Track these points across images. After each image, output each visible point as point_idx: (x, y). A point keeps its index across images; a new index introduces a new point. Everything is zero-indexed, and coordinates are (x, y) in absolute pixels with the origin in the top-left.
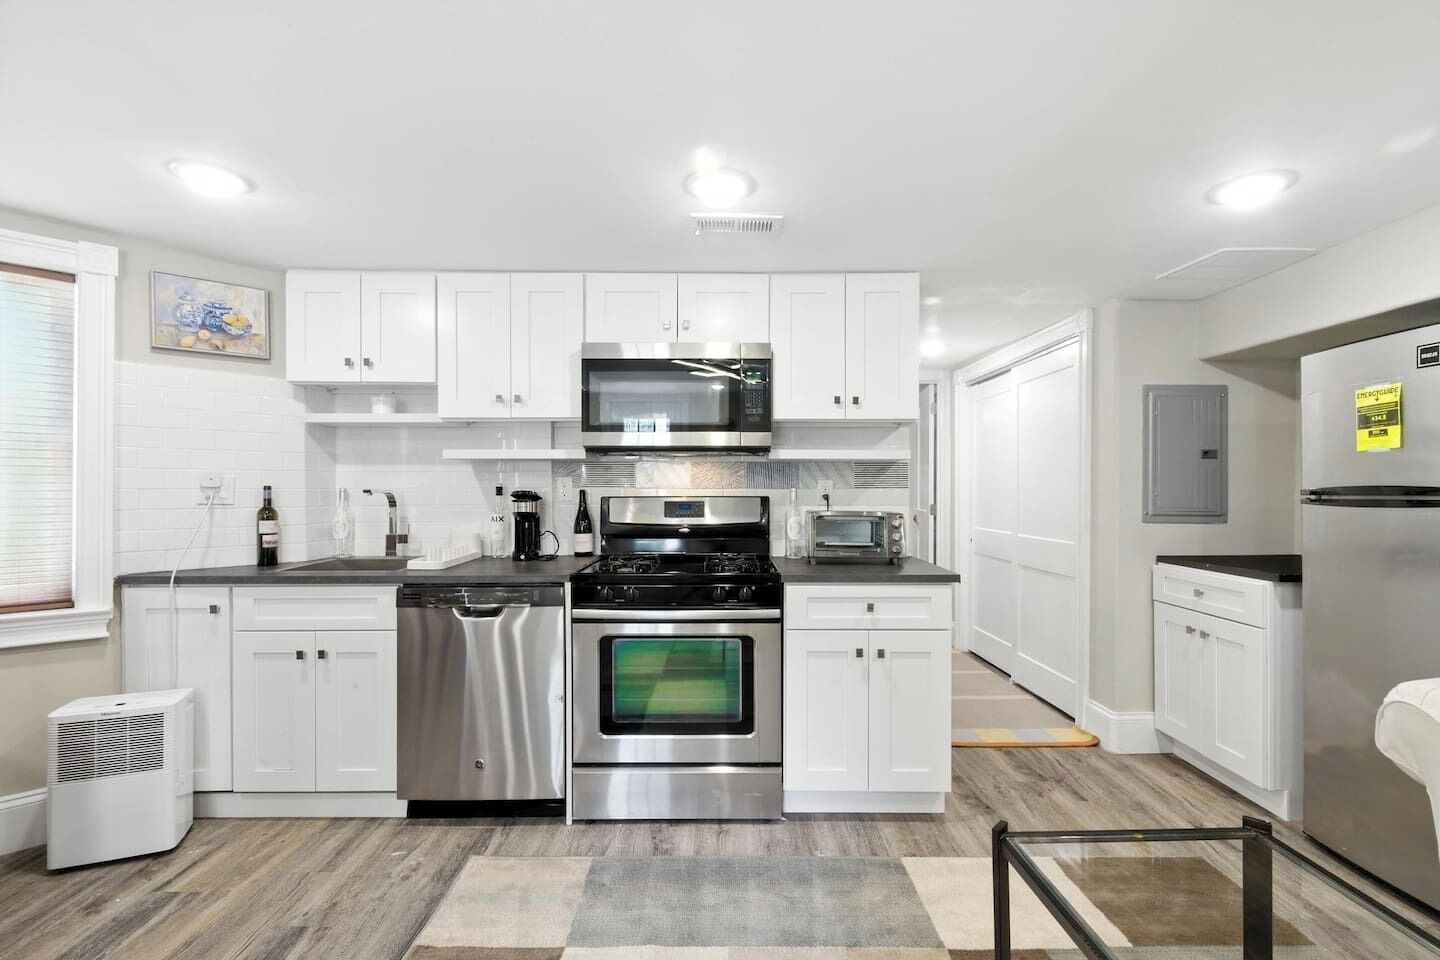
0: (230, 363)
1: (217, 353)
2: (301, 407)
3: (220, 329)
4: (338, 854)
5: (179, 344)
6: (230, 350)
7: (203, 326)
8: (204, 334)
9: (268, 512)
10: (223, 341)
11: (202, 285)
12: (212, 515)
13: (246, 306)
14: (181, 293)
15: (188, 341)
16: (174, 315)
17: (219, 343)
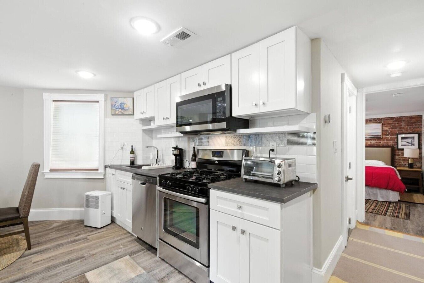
0: (125, 116)
1: (123, 115)
2: (141, 125)
3: (123, 109)
4: (115, 242)
5: (115, 113)
6: (125, 113)
7: (120, 108)
8: (120, 110)
9: (132, 152)
10: (124, 111)
11: (120, 99)
12: (123, 152)
13: (128, 103)
14: (116, 101)
15: (117, 112)
16: (114, 107)
17: (123, 112)
